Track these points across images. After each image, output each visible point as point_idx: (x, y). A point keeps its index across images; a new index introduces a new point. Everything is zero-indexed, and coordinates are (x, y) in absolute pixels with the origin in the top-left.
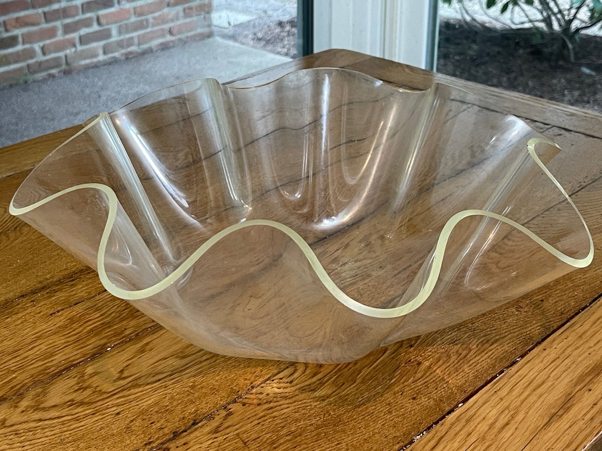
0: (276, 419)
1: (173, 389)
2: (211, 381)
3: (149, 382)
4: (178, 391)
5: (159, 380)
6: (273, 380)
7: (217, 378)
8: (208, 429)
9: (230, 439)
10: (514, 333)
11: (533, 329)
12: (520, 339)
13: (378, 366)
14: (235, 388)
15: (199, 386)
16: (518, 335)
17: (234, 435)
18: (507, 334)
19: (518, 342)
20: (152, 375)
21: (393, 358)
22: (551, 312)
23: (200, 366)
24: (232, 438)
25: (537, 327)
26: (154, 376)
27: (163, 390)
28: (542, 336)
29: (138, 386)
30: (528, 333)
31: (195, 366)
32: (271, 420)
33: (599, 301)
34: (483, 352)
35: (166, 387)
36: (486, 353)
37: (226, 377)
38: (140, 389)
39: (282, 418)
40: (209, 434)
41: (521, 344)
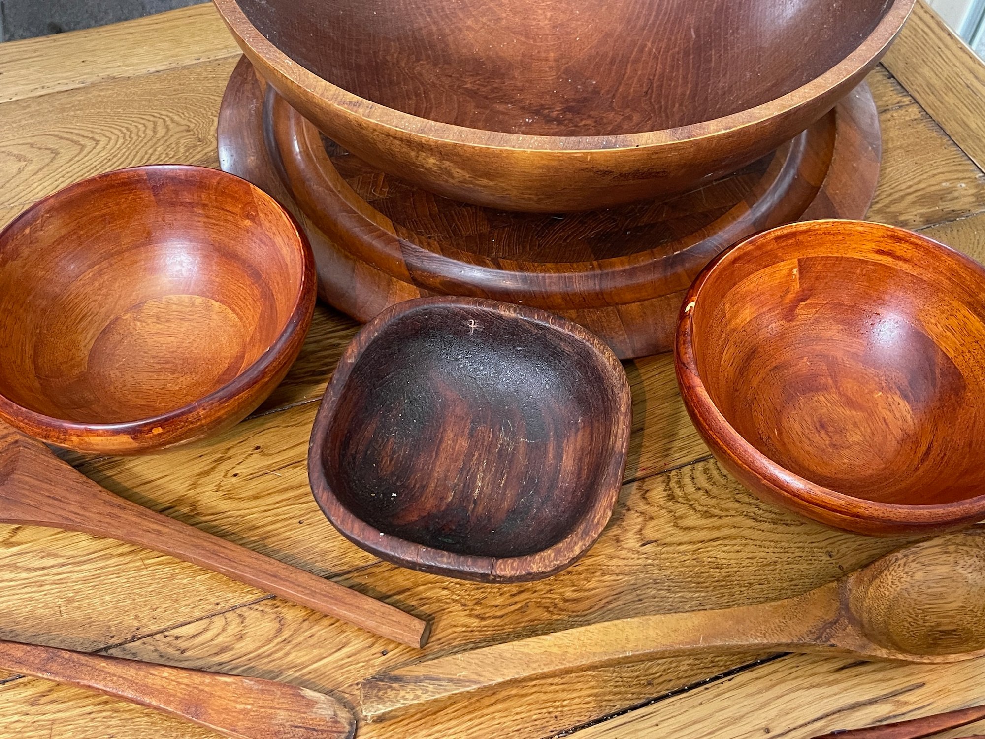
0: (115, 715)
1: (45, 595)
2: (96, 600)
3: (30, 566)
4: (49, 598)
5: (43, 568)
6: (166, 636)
7: (107, 598)
8: (29, 692)
9: (39, 725)
10: (545, 693)
11: (579, 697)
12: (544, 711)
13: (310, 673)
14: (113, 628)
15: (77, 603)
16: (546, 701)
17: (48, 720)
18: (534, 689)
19: (534, 717)
20: (43, 554)
21: (342, 667)
22: (636, 671)
23: (103, 564)
24: (43, 725)
25: (589, 696)
26: (42, 558)
27: (33, 590)
28: (579, 721)
29: (14, 567)
30: (565, 703)
31: (100, 560)
32: (108, 714)
33: (730, 680)
34: (470, 713)
35: (42, 586)
36: (470, 720)
37: (118, 601)
38: (12, 576)
39: (122, 717)
40: (24, 702)
41: (536, 723)
